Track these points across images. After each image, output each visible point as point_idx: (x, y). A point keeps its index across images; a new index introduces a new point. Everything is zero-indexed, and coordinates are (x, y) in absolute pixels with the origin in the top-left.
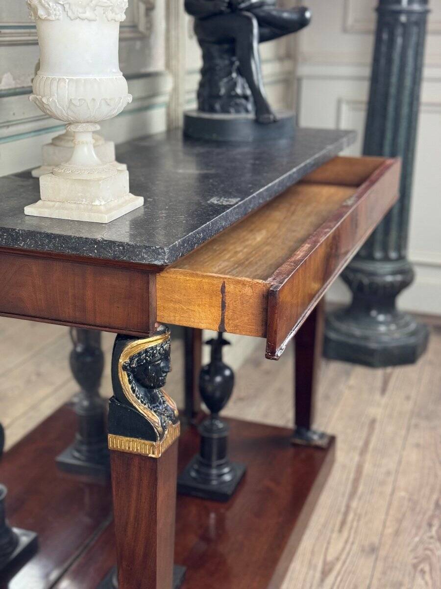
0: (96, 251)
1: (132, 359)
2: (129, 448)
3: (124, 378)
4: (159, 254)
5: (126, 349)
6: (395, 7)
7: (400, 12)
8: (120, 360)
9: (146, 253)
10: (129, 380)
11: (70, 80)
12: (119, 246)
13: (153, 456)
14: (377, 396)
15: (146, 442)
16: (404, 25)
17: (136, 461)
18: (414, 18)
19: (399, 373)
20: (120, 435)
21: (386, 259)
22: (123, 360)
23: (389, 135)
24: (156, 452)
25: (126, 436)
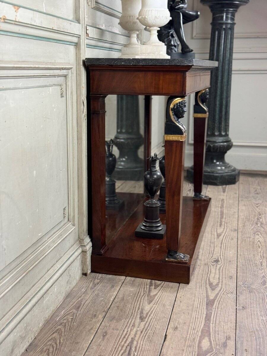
0: (168, 63)
1: (174, 106)
2: (173, 139)
3: (171, 113)
4: (191, 61)
5: (173, 102)
6: (221, 22)
7: (223, 24)
8: (171, 106)
9: (186, 62)
10: (173, 114)
11: (155, 10)
12: (177, 60)
13: (182, 140)
14: (222, 193)
15: (179, 136)
16: (224, 29)
17: (175, 144)
18: (229, 26)
19: (228, 187)
20: (169, 134)
21: (220, 135)
22: (172, 106)
23: (220, 78)
24: (183, 139)
25: (172, 134)
